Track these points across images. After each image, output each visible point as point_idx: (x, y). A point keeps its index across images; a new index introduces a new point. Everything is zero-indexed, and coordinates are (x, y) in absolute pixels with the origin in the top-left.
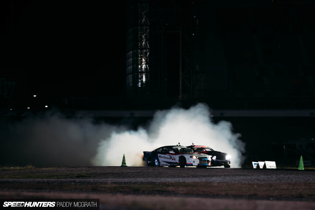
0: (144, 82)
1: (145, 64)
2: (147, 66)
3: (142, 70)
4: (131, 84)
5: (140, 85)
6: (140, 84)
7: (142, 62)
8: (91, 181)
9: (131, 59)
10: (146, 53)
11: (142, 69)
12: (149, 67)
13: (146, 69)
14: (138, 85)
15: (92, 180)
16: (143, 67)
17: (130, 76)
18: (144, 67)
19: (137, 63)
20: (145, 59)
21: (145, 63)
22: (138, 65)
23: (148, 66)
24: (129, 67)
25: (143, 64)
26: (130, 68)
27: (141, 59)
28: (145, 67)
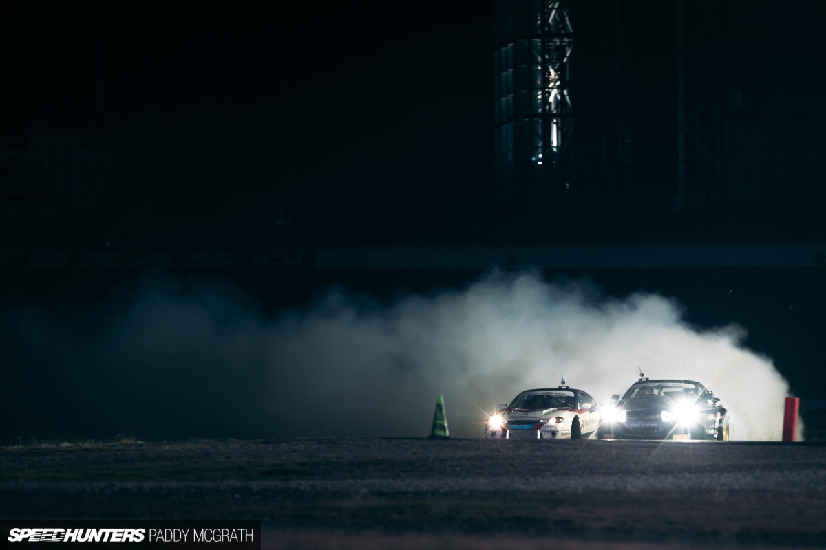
0: (555, 150)
1: (559, 87)
2: (565, 92)
3: (547, 107)
4: (510, 157)
5: (540, 160)
6: (540, 156)
7: (546, 81)
8: (303, 488)
9: (511, 70)
10: (561, 50)
11: (550, 104)
12: (570, 98)
13: (561, 103)
14: (534, 159)
15: (304, 485)
16: (551, 99)
17: (507, 131)
18: (556, 97)
19: (530, 83)
20: (556, 71)
21: (558, 83)
22: (533, 89)
23: (569, 94)
24: (504, 99)
25: (552, 88)
26: (507, 100)
27: (546, 71)
28: (559, 97)
